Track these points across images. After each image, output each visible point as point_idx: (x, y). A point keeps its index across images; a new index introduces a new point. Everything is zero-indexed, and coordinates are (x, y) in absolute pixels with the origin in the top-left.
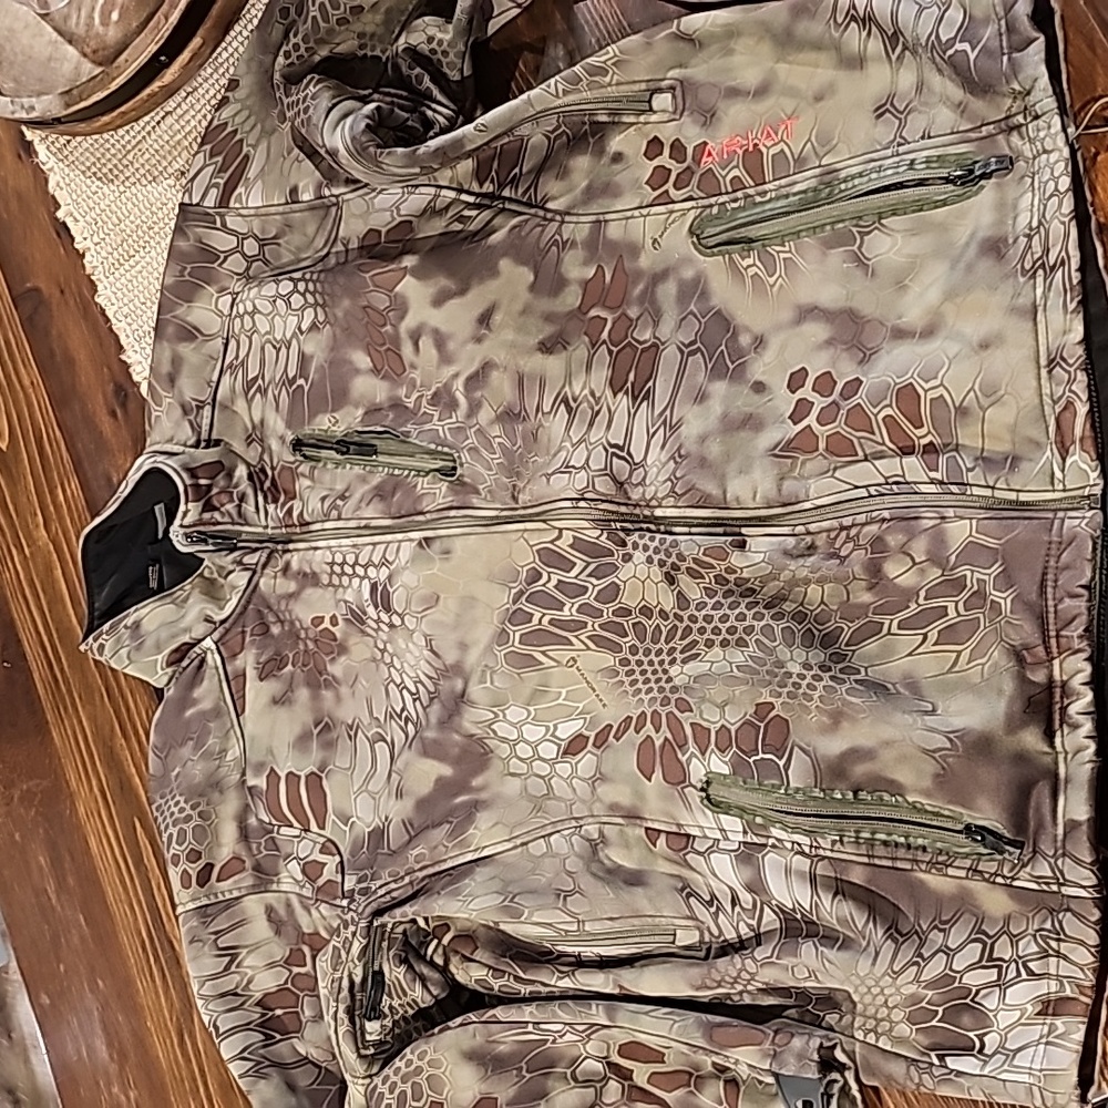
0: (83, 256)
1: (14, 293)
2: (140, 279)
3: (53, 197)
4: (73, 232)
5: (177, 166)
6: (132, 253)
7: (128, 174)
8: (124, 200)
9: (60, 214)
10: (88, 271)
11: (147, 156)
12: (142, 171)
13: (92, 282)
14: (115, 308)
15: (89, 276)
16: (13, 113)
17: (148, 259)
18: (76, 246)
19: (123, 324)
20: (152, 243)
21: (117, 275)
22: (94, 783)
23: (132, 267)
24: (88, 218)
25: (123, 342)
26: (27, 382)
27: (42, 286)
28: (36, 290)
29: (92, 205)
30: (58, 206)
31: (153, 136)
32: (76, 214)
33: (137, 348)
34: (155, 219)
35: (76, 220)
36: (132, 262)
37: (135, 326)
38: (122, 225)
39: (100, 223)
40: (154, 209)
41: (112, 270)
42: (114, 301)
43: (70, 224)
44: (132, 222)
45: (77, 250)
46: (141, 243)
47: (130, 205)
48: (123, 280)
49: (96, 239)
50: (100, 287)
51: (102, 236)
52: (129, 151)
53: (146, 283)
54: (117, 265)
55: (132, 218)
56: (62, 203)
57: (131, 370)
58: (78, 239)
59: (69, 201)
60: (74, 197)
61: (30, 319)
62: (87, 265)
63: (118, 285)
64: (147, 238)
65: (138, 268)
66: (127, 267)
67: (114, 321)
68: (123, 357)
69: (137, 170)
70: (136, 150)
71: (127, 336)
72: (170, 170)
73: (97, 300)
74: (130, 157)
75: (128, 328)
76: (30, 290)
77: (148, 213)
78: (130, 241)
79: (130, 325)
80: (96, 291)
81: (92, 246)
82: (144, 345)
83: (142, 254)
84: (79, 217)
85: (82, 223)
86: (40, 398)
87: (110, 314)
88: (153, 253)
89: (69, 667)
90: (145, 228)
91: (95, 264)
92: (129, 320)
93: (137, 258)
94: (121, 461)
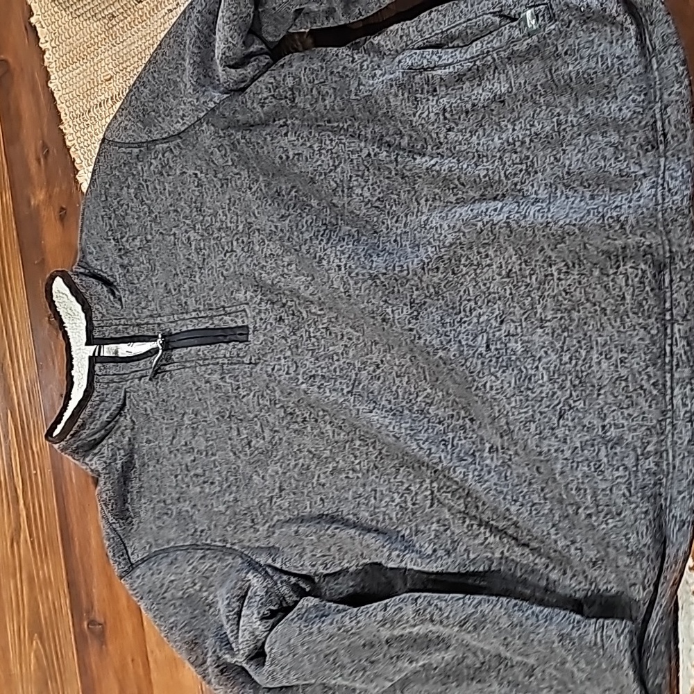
0: (44, 52)
2: (78, 79)
3: (30, 6)
4: (39, 35)
5: (111, 11)
6: (75, 60)
7: (79, 6)
8: (74, 23)
9: (33, 20)
10: (46, 64)
12: (88, 7)
13: (48, 72)
14: (60, 93)
15: (46, 67)
17: (84, 67)
18: (40, 45)
19: (64, 106)
20: (89, 58)
21: (64, 72)
23: (74, 69)
24: (50, 28)
25: (62, 118)
27: (10, 60)
28: (6, 61)
29: (53, 20)
30: (32, 15)
32: (43, 23)
33: (71, 123)
34: (92, 42)
35: (42, 27)
36: (74, 66)
37: (71, 109)
38: (71, 40)
39: (57, 34)
40: (92, 35)
41: (61, 68)
42: (60, 88)
43: (39, 29)
44: (78, 40)
45: (41, 48)
46: (82, 55)
47: (78, 29)
48: (67, 76)
49: (53, 44)
50: (52, 77)
51: (57, 43)
53: (81, 83)
54: (65, 66)
55: (78, 37)
56: (35, 12)
57: (66, 137)
58: (42, 40)
59: (39, 13)
60: (43, 11)
62: (46, 60)
63: (64, 79)
64: (85, 53)
65: (78, 71)
66: (71, 69)
67: (58, 102)
68: (61, 127)
71: (66, 114)
72: (106, 13)
73: (50, 85)
75: (67, 109)
77: (88, 36)
78: (75, 52)
79: (68, 107)
80: (50, 79)
81: (51, 48)
82: (75, 123)
83: (81, 62)
84: (44, 26)
85: (45, 30)
87: (57, 97)
88: (88, 64)
90: (85, 46)
91: (51, 60)
92: (68, 103)
93: (78, 64)
94: (38, 193)
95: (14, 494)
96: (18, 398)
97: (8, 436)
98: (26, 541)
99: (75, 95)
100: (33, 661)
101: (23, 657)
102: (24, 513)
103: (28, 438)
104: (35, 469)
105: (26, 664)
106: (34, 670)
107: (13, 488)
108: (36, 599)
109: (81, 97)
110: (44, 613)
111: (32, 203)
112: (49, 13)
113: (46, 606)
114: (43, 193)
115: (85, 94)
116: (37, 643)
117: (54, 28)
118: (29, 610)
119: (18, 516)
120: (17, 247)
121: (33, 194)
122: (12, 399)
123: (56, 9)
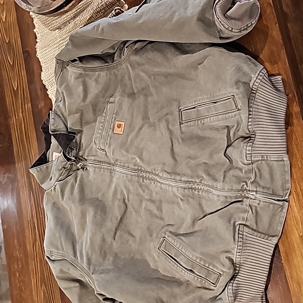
1: (23, 50)
7: (52, 26)
11: (57, 23)
16: (26, 9)
19: (43, 64)
22: (23, 180)
25: (42, 69)
26: (23, 75)
27: (30, 51)
28: (28, 51)
31: (60, 19)
42: (42, 57)
43: (37, 35)
45: (37, 42)
49: (41, 40)
52: (54, 20)
57: (41, 76)
61: (26, 58)
67: (41, 63)
69: (55, 26)
70: (55, 21)
71: (44, 68)
74: (54, 22)
76: (27, 51)
84: (39, 33)
86: (25, 79)
87: (41, 61)
89: (22, 149)
94: (41, 103)
95: (34, 226)
96: (35, 186)
97: (31, 202)
98: (39, 245)
99: (48, 60)
100: (42, 295)
101: (38, 293)
102: (37, 233)
103: (39, 203)
104: (42, 215)
105: (39, 296)
106: (43, 299)
107: (33, 223)
108: (43, 269)
109: (50, 61)
110: (46, 275)
111: (39, 107)
112: (41, 28)
113: (47, 271)
114: (43, 103)
115: (52, 60)
116: (44, 287)
117: (43, 34)
118: (40, 274)
119: (35, 235)
120: (33, 125)
121: (40, 103)
122: (32, 187)
123: (44, 27)
